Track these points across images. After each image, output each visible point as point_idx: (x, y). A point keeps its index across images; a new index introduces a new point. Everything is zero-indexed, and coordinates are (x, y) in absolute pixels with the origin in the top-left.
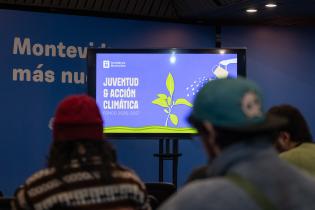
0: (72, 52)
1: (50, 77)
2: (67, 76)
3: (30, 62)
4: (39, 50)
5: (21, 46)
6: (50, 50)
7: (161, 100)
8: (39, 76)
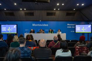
0: (73, 25)
1: (71, 27)
2: (72, 27)
3: (69, 26)
4: (70, 25)
5: (68, 24)
6: (71, 25)
7: (83, 29)
8: (70, 27)
